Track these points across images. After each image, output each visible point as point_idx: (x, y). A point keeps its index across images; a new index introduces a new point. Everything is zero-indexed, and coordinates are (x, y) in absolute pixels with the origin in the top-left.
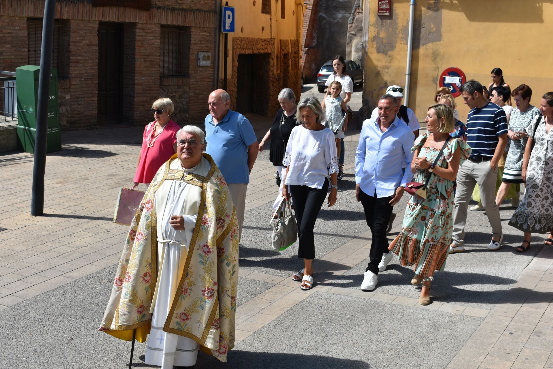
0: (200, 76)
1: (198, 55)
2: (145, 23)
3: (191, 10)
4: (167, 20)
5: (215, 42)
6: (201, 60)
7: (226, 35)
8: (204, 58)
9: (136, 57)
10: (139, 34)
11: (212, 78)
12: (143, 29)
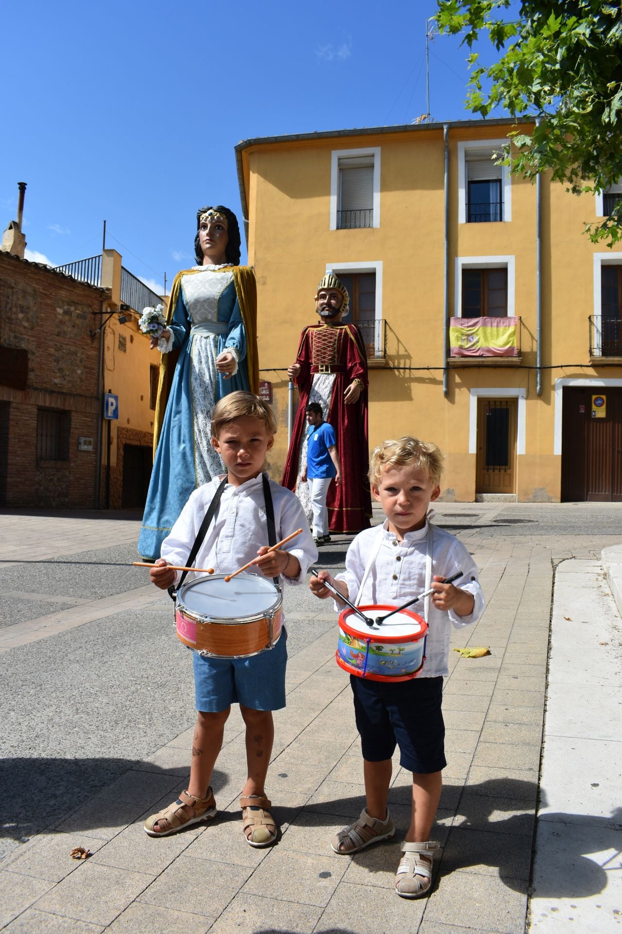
0: (81, 461)
1: (78, 439)
2: (21, 403)
3: (71, 394)
4: (45, 401)
5: (98, 428)
6: (82, 445)
7: (109, 422)
8: (85, 443)
9: (10, 436)
10: (13, 414)
11: (94, 463)
12: (18, 409)
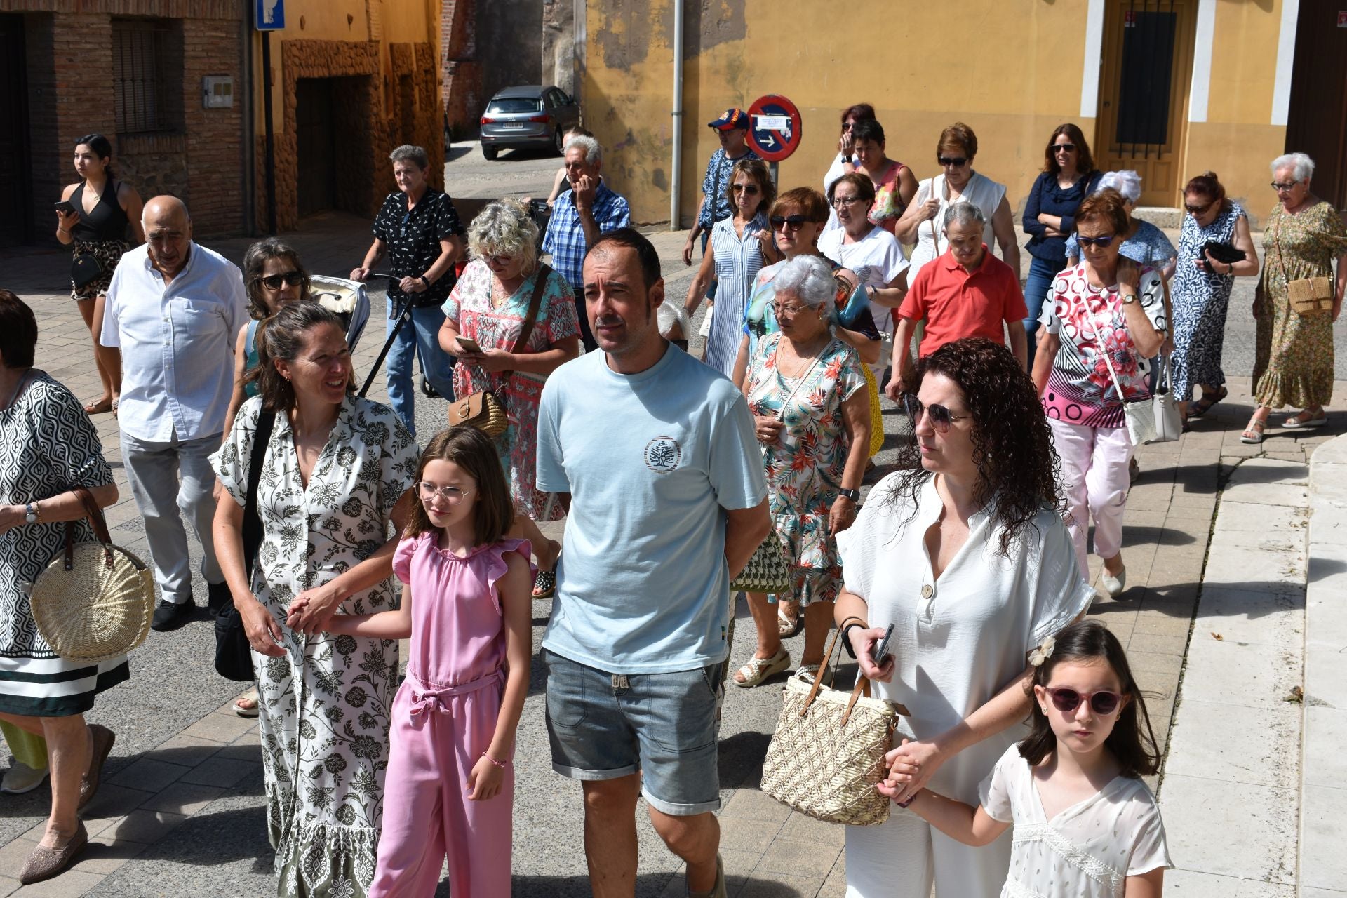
0: (209, 131)
1: (202, 82)
2: (76, 14)
4: (126, 3)
5: (241, 52)
6: (211, 95)
7: (266, 36)
8: (217, 93)
9: (58, 91)
10: (62, 39)
11: (239, 133)
12: (70, 27)
